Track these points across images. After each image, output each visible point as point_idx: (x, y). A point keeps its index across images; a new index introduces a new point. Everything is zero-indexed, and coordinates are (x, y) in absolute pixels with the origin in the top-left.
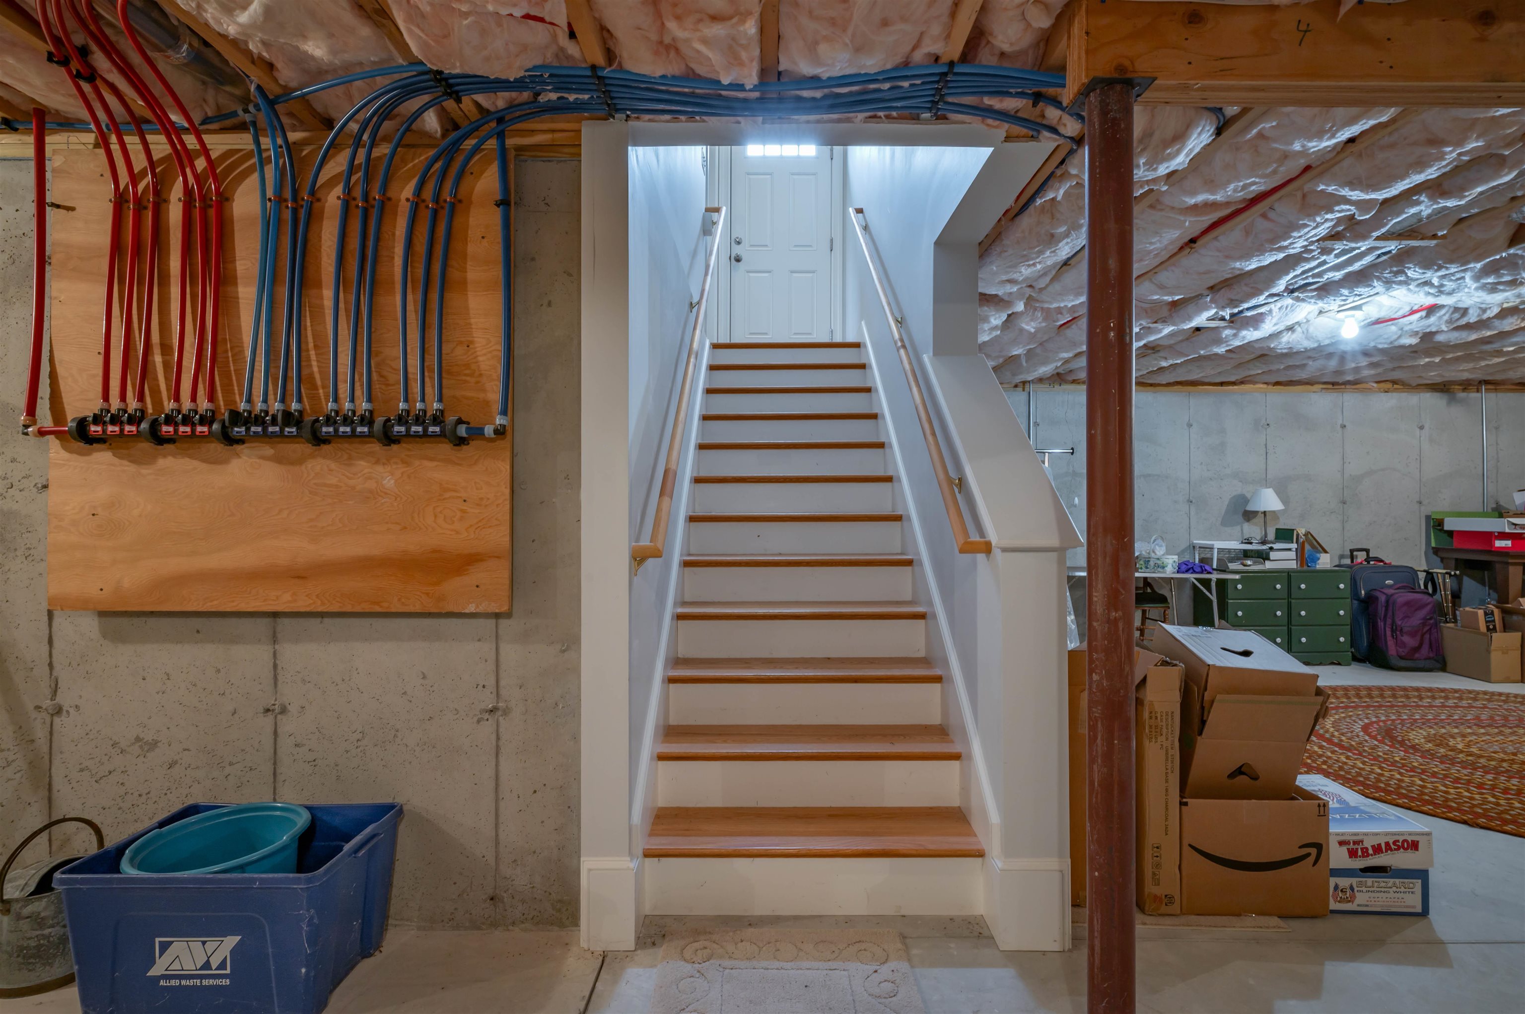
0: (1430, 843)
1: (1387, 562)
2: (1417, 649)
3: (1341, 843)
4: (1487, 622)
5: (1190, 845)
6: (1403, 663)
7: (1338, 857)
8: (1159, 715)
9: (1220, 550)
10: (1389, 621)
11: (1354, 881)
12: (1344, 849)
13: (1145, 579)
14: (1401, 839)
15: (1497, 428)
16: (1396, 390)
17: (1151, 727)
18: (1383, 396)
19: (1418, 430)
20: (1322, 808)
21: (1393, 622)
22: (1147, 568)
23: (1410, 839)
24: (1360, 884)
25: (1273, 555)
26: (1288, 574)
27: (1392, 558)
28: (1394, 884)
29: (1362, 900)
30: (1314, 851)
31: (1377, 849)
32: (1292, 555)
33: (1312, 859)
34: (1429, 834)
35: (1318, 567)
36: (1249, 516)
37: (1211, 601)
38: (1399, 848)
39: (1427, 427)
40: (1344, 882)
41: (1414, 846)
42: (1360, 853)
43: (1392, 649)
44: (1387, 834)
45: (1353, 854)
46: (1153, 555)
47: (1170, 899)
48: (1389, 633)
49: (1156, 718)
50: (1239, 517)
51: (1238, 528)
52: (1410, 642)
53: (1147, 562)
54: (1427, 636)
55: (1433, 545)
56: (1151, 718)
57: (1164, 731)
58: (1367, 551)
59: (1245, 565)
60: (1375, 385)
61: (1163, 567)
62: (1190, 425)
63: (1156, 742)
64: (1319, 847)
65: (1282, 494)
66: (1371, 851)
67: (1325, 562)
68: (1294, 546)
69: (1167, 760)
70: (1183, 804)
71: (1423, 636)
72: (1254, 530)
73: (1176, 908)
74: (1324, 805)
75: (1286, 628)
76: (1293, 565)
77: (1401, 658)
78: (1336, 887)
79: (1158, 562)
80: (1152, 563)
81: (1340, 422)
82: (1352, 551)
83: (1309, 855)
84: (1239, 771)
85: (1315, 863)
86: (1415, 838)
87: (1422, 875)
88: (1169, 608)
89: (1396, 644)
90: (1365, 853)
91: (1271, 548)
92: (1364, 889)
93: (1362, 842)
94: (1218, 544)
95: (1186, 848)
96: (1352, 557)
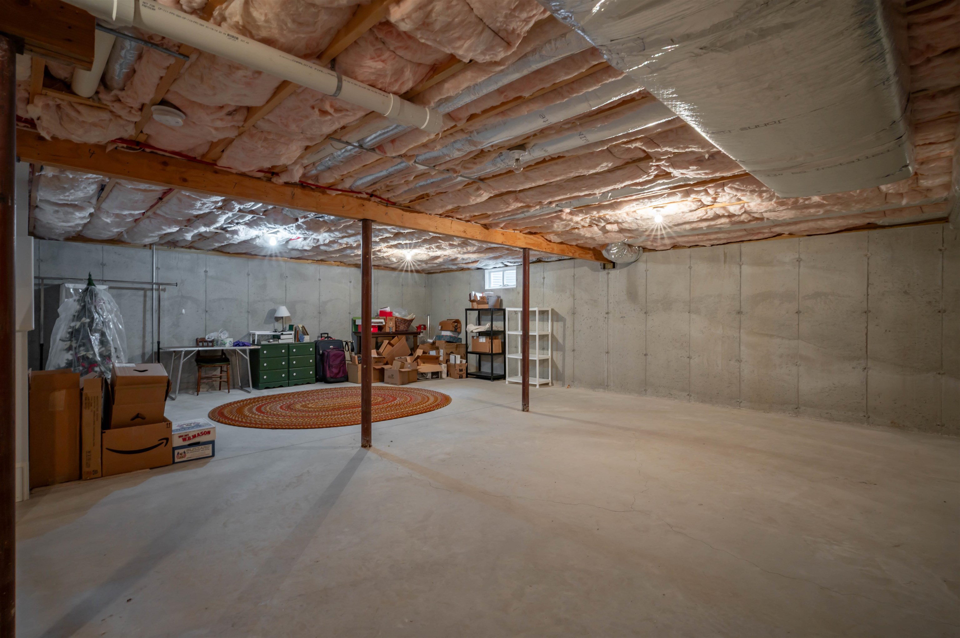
0: (215, 431)
1: (333, 338)
2: (338, 373)
3: (180, 437)
4: (358, 360)
5: (107, 449)
6: (332, 380)
7: (177, 442)
8: (90, 398)
9: (258, 335)
10: (328, 363)
11: (185, 450)
12: (181, 439)
13: (223, 350)
14: (203, 431)
15: (378, 284)
16: (342, 266)
17: (86, 403)
18: (336, 268)
19: (349, 283)
20: (168, 425)
21: (329, 363)
22: (217, 345)
23: (207, 431)
24: (188, 450)
25: (282, 337)
26: (288, 346)
27: (336, 336)
28: (202, 448)
29: (189, 456)
30: (165, 441)
31: (194, 436)
32: (292, 336)
33: (164, 444)
34: (214, 428)
35: (304, 341)
36: (278, 319)
37: (247, 360)
38: (203, 435)
39: (352, 282)
40: (181, 451)
41: (209, 433)
42: (187, 439)
43: (328, 374)
44: (198, 430)
45: (184, 440)
46: (220, 338)
47: (95, 472)
48: (327, 368)
49: (89, 399)
50: (273, 320)
51: (272, 325)
52: (335, 371)
53: (217, 342)
54: (342, 368)
55: (353, 331)
56: (86, 399)
57: (93, 405)
58: (328, 334)
59: (269, 342)
60: (333, 263)
61: (225, 344)
62: (248, 275)
63: (89, 409)
64: (167, 439)
65: (290, 309)
66: (191, 438)
67: (307, 339)
68: (293, 332)
69: (94, 415)
70: (102, 433)
71: (340, 368)
72: (279, 326)
73: (99, 474)
74: (170, 424)
75: (287, 370)
76: (292, 341)
77: (332, 378)
78: (178, 453)
79: (222, 342)
80: (219, 343)
81: (318, 278)
82: (321, 334)
83: (163, 443)
84: (138, 416)
85: (165, 446)
86: (209, 430)
87: (212, 443)
88: (229, 364)
89: (330, 372)
90: (189, 439)
91: (282, 334)
92: (189, 452)
93: (188, 435)
94: (257, 333)
95: (104, 450)
96: (321, 337)
